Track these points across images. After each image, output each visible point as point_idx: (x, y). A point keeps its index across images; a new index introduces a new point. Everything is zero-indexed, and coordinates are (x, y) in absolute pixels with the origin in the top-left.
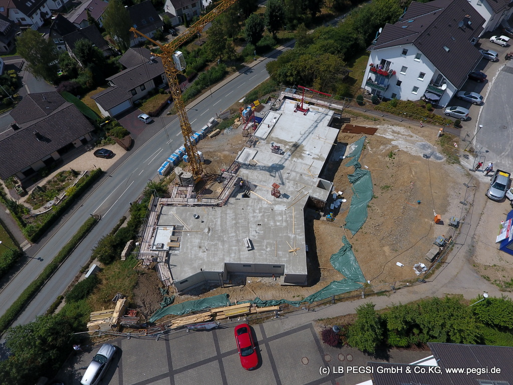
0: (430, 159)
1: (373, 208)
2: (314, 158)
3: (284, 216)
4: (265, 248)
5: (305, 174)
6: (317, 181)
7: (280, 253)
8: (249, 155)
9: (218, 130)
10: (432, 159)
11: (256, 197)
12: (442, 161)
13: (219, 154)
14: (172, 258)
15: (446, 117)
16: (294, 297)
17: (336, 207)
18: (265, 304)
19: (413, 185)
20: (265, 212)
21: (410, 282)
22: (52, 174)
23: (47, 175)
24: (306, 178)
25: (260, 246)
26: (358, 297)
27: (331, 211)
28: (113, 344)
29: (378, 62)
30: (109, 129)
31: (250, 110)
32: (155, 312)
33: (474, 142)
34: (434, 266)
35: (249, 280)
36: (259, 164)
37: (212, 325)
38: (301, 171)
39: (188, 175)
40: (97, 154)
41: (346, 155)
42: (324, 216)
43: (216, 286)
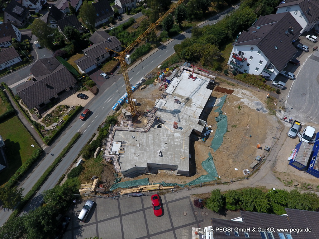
0: (260, 112)
1: (226, 138)
2: (197, 107)
3: (179, 139)
4: (168, 156)
5: (192, 116)
6: (198, 121)
7: (176, 159)
8: (162, 103)
9: (145, 85)
10: (261, 111)
11: (165, 128)
12: (266, 113)
13: (145, 100)
14: (120, 159)
15: (273, 87)
16: (182, 182)
17: (208, 134)
18: (167, 185)
19: (249, 126)
20: (169, 137)
21: (240, 178)
22: (54, 106)
23: (52, 107)
24: (192, 118)
25: (166, 155)
26: (214, 184)
27: (205, 137)
28: (92, 200)
29: (237, 52)
30: (84, 81)
31: (164, 75)
32: (112, 186)
33: (286, 102)
34: (254, 171)
35: (159, 171)
36: (167, 109)
37: (140, 194)
38: (189, 114)
39: (129, 114)
40: (79, 96)
41: (215, 104)
42: (201, 139)
43: (142, 174)
